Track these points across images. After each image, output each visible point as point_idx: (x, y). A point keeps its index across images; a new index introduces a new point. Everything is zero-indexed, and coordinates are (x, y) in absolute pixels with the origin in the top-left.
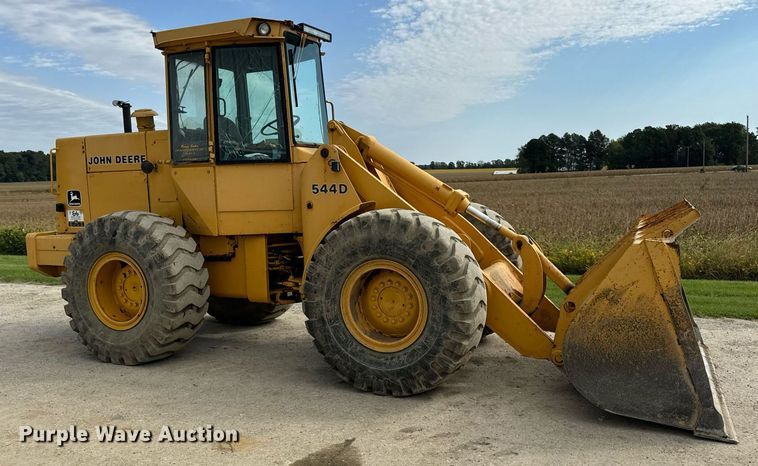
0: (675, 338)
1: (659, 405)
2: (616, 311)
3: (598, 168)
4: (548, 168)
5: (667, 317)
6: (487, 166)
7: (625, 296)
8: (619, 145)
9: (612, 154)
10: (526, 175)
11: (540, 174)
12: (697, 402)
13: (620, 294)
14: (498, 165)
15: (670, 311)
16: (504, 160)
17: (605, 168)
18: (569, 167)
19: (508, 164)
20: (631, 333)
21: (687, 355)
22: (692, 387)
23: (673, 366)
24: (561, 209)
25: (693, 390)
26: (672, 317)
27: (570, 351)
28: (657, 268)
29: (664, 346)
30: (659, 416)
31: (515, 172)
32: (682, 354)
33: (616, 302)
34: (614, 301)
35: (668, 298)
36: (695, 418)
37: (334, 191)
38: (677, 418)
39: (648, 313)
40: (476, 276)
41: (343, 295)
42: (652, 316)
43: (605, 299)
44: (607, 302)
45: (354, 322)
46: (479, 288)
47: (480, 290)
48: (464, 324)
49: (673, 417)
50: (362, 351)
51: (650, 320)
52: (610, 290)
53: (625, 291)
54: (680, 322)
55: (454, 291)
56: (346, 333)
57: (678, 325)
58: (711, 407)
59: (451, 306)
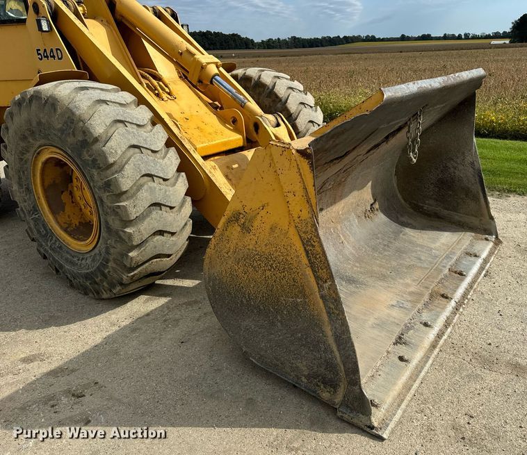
0: (316, 288)
1: (303, 366)
2: (250, 241)
5: (305, 260)
7: (256, 223)
10: (515, 44)
12: (342, 374)
13: (251, 220)
14: (496, 36)
15: (307, 252)
16: (501, 32)
19: (504, 36)
20: (268, 273)
21: (329, 313)
22: (337, 354)
23: (315, 323)
25: (339, 359)
26: (309, 260)
27: (211, 284)
29: (304, 296)
30: (304, 379)
31: (507, 41)
32: (324, 310)
33: (249, 231)
34: (246, 229)
36: (340, 392)
37: (54, 57)
38: (322, 387)
39: (283, 250)
40: (143, 173)
41: (35, 185)
42: (287, 255)
43: (237, 224)
44: (239, 229)
45: (51, 217)
46: (150, 188)
47: (152, 190)
48: (125, 232)
49: (318, 386)
50: (60, 247)
51: (287, 260)
52: (240, 214)
53: (255, 217)
54: (318, 270)
55: (109, 192)
56: (45, 226)
57: (316, 272)
58: (357, 387)
59: (109, 210)
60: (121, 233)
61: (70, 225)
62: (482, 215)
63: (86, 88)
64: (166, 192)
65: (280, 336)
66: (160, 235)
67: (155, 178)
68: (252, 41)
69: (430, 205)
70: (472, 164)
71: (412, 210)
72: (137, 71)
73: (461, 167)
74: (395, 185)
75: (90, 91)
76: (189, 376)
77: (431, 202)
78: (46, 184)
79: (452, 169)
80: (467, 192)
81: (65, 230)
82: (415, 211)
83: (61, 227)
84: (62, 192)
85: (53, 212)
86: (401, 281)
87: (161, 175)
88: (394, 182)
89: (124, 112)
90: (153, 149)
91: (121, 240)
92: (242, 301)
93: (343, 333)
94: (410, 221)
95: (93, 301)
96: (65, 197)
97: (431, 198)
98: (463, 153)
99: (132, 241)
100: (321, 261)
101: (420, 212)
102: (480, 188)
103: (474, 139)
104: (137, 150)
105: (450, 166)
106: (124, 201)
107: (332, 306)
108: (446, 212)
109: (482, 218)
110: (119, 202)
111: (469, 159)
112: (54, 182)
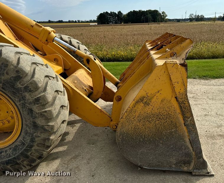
0: (183, 122)
1: (173, 160)
2: (148, 109)
3: (121, 23)
4: (106, 23)
5: (178, 111)
6: (87, 22)
7: (153, 100)
8: (126, 16)
9: (124, 19)
10: (100, 25)
11: (104, 25)
12: (194, 156)
13: (150, 100)
14: (91, 21)
15: (181, 107)
16: (93, 20)
17: (123, 23)
18: (112, 23)
19: (94, 21)
20: (157, 122)
21: (189, 132)
22: (191, 148)
23: (181, 138)
24: (111, 36)
25: (192, 150)
26: (182, 111)
27: (121, 137)
28: (173, 81)
29: (176, 127)
30: (174, 166)
31: (96, 24)
32: (186, 131)
33: (148, 104)
34: (147, 104)
35: (180, 100)
36: (192, 165)
38: (183, 166)
39: (167, 109)
42: (169, 111)
43: (141, 103)
44: (143, 105)
48: (49, 125)
49: (181, 166)
51: (169, 113)
52: (144, 97)
53: (153, 97)
54: (186, 113)
55: (38, 104)
57: (185, 115)
58: (202, 158)
59: (37, 115)
65: (161, 150)
66: (62, 123)
67: (59, 92)
92: (140, 140)
93: (196, 138)
99: (54, 130)
100: (188, 109)
104: (48, 78)
106: (47, 108)
107: (191, 128)
110: (44, 109)
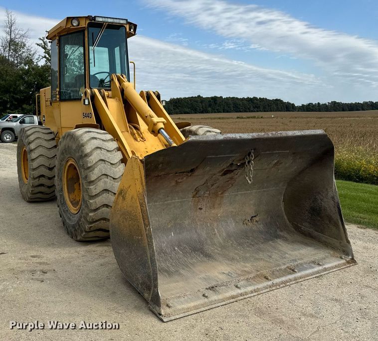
0: (144, 231)
1: (140, 278)
13: (125, 194)
15: (141, 210)
30: (140, 286)
33: (125, 199)
36: (151, 294)
37: (88, 117)
40: (103, 173)
41: (64, 177)
45: (67, 194)
46: (105, 181)
47: (105, 183)
50: (67, 211)
52: (122, 190)
56: (64, 199)
57: (144, 221)
58: (157, 289)
60: (88, 202)
61: (74, 200)
62: (341, 239)
63: (90, 132)
64: (113, 185)
66: (107, 207)
67: (109, 177)
68: (293, 105)
69: (306, 227)
70: (333, 198)
71: (293, 229)
72: (128, 124)
73: (325, 200)
74: (283, 209)
75: (92, 133)
76: (95, 277)
77: (307, 224)
78: (69, 177)
79: (320, 200)
80: (330, 219)
81: (71, 202)
82: (296, 230)
83: (70, 200)
84: (75, 183)
85: (69, 192)
86: (242, 264)
87: (112, 176)
88: (282, 206)
89: (103, 144)
90: (111, 162)
91: (87, 206)
94: (286, 235)
95: (74, 241)
96: (76, 186)
97: (306, 221)
98: (327, 189)
99: (91, 207)
101: (299, 231)
102: (339, 217)
103: (334, 180)
104: (103, 162)
105: (318, 198)
106: (91, 186)
107: (149, 241)
108: (316, 233)
109: (342, 241)
110: (89, 186)
111: (330, 194)
112: (73, 177)
